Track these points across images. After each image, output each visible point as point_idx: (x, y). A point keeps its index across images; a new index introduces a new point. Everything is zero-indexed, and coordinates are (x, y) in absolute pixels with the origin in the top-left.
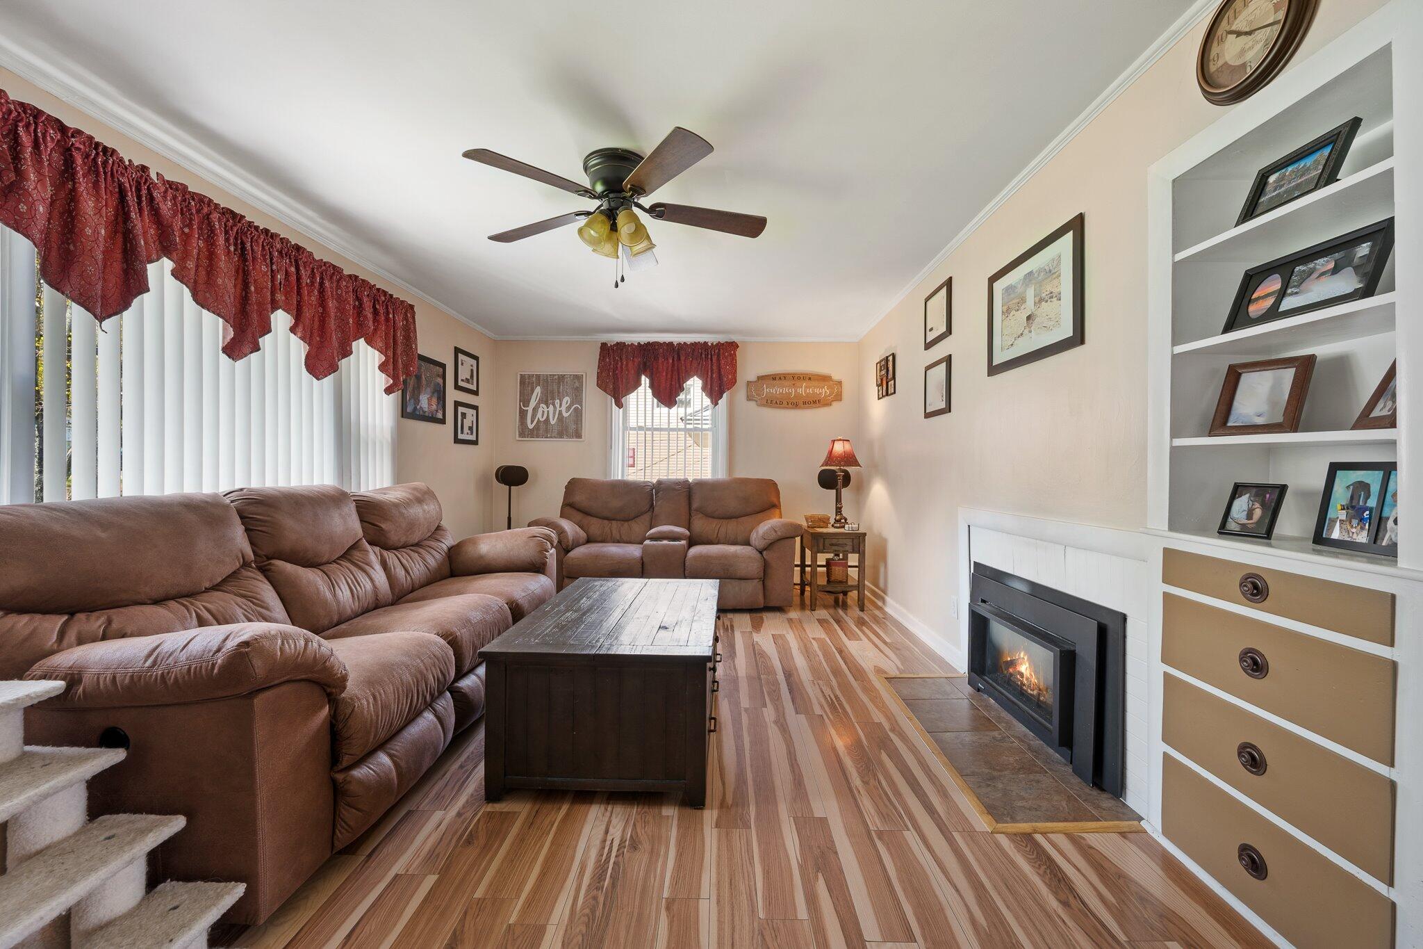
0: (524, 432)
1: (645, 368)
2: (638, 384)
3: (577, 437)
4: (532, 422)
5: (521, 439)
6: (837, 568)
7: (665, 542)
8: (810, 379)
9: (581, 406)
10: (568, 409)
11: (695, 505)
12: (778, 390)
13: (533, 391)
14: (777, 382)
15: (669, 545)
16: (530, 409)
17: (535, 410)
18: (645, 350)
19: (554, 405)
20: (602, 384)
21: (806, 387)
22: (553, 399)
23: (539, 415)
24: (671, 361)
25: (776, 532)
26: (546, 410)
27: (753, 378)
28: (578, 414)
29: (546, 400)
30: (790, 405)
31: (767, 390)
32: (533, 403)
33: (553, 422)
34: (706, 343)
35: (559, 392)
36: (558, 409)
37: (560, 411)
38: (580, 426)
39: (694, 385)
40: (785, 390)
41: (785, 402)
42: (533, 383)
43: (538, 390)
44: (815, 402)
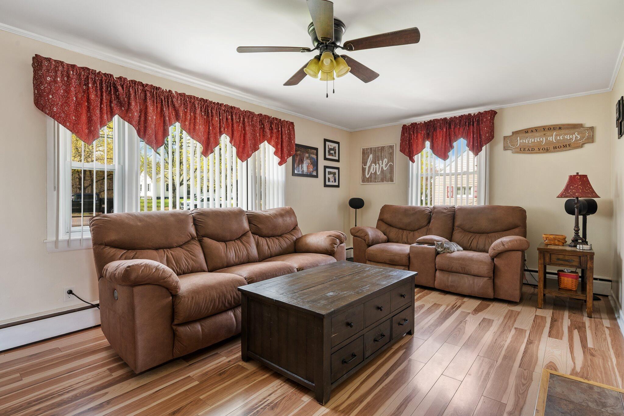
0: (365, 180)
1: (427, 137)
2: (423, 147)
3: (391, 181)
4: (368, 174)
5: (363, 183)
6: (566, 279)
7: (426, 246)
8: (560, 128)
9: (393, 163)
10: (386, 165)
11: (457, 223)
12: (530, 140)
13: (368, 157)
14: (530, 134)
15: (427, 248)
16: (367, 167)
17: (370, 167)
18: (428, 125)
19: (379, 164)
20: (402, 150)
21: (556, 135)
22: (379, 160)
23: (371, 170)
24: (445, 130)
25: (503, 245)
26: (375, 167)
27: (509, 133)
28: (391, 168)
29: (374, 162)
30: (541, 151)
31: (520, 141)
32: (368, 164)
33: (378, 173)
34: (470, 115)
35: (381, 156)
36: (381, 166)
37: (382, 167)
38: (392, 175)
39: (461, 143)
40: (537, 140)
41: (536, 149)
42: (368, 153)
43: (371, 156)
44: (565, 146)
